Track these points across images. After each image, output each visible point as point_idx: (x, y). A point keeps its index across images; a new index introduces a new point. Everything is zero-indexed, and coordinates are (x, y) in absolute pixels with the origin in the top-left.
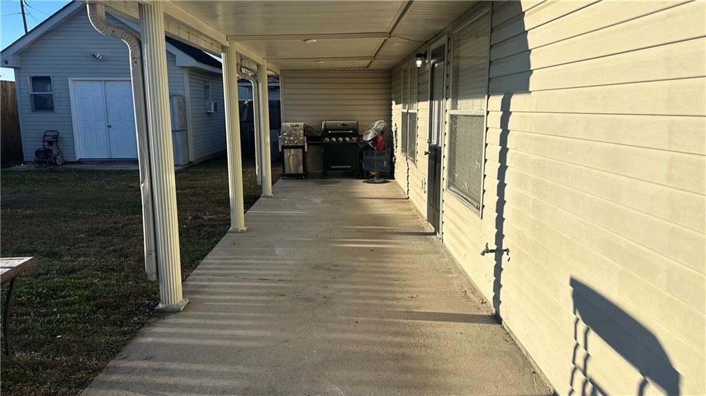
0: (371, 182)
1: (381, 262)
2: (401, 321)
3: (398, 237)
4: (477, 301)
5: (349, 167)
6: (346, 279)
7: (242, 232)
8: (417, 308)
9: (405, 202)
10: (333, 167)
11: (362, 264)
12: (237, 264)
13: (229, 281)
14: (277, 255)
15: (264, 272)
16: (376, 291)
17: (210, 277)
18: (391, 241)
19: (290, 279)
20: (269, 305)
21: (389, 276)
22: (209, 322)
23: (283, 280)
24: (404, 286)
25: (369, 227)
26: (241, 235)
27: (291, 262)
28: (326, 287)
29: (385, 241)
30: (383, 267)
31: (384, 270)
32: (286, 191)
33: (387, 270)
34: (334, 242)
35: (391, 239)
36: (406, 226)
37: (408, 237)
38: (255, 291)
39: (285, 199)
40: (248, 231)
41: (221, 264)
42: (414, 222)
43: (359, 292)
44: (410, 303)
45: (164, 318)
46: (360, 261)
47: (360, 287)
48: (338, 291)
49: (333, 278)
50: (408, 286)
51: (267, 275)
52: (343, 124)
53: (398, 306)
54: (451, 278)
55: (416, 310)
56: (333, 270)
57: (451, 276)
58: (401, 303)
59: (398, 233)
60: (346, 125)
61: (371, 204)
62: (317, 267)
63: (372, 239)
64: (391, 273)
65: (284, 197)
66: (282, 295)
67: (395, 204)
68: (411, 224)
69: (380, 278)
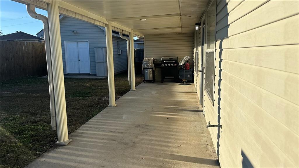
0: (182, 85)
1: (170, 125)
2: (166, 160)
3: (184, 112)
4: (211, 151)
5: (173, 77)
6: (149, 134)
7: (114, 106)
8: (177, 153)
9: (195, 95)
10: (166, 77)
11: (160, 126)
12: (103, 122)
13: (95, 131)
14: (123, 119)
15: (112, 127)
16: (160, 141)
17: (88, 128)
18: (179, 114)
19: (122, 131)
20: (106, 145)
21: (171, 133)
22: (75, 152)
23: (119, 132)
24: (176, 139)
25: (172, 106)
26: (113, 108)
27: (127, 123)
28: (137, 137)
29: (177, 114)
30: (170, 128)
31: (169, 129)
32: (142, 88)
33: (171, 130)
34: (152, 113)
35: (180, 113)
36: (190, 107)
37: (189, 112)
38: (103, 137)
39: (140, 92)
40: (116, 106)
41: (97, 122)
42: (195, 105)
43: (152, 141)
44: (174, 150)
45: (56, 149)
46: (160, 124)
47: (153, 138)
48: (142, 140)
49: (143, 132)
50: (178, 139)
51: (113, 129)
52: (170, 58)
53: (167, 151)
54: (202, 137)
55: (176, 154)
56: (145, 128)
57: (203, 135)
58: (170, 149)
59: (184, 110)
60: (172, 58)
61: (178, 95)
62: (138, 126)
63: (170, 112)
64: (172, 131)
65: (140, 91)
66: (114, 140)
67: (189, 95)
68: (193, 106)
69: (165, 134)
